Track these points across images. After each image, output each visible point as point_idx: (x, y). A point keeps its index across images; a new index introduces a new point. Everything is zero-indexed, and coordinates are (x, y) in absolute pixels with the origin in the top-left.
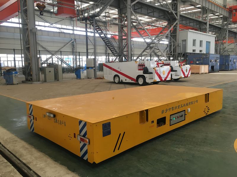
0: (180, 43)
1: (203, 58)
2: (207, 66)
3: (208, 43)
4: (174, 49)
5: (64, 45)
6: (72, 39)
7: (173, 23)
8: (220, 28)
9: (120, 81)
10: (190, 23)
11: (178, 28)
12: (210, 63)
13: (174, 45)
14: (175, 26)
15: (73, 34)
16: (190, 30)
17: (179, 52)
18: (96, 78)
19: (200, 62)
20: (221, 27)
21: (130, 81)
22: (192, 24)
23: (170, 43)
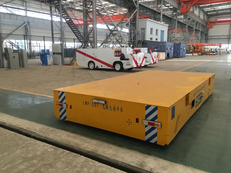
0: (139, 31)
1: (161, 46)
2: (164, 54)
3: (162, 32)
4: (134, 36)
5: (16, 28)
6: (24, 22)
7: (133, 11)
8: (171, 19)
9: (96, 67)
10: (146, 12)
11: (138, 16)
12: (166, 51)
13: (134, 33)
14: (135, 14)
15: (26, 16)
16: (148, 19)
17: (139, 40)
18: (64, 64)
19: (158, 49)
20: (171, 17)
21: (107, 67)
22: (148, 13)
23: (130, 30)
